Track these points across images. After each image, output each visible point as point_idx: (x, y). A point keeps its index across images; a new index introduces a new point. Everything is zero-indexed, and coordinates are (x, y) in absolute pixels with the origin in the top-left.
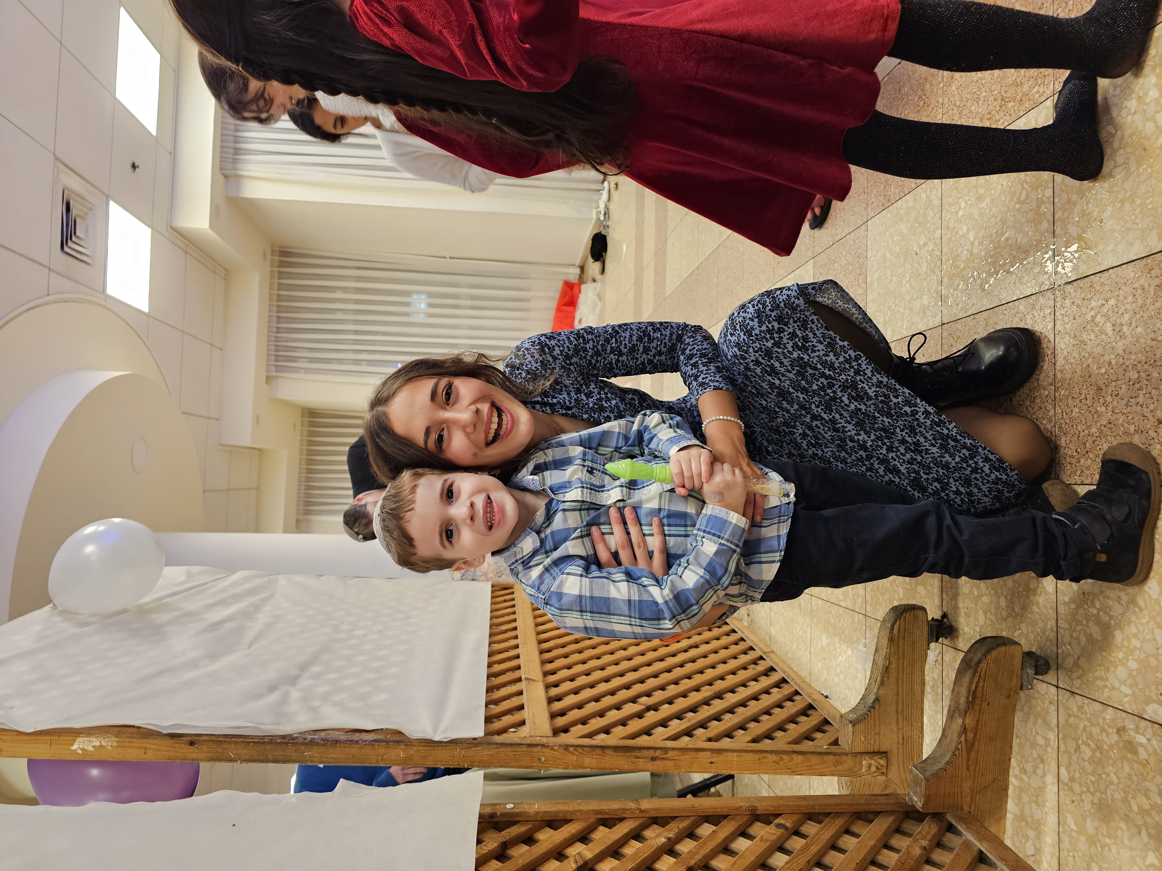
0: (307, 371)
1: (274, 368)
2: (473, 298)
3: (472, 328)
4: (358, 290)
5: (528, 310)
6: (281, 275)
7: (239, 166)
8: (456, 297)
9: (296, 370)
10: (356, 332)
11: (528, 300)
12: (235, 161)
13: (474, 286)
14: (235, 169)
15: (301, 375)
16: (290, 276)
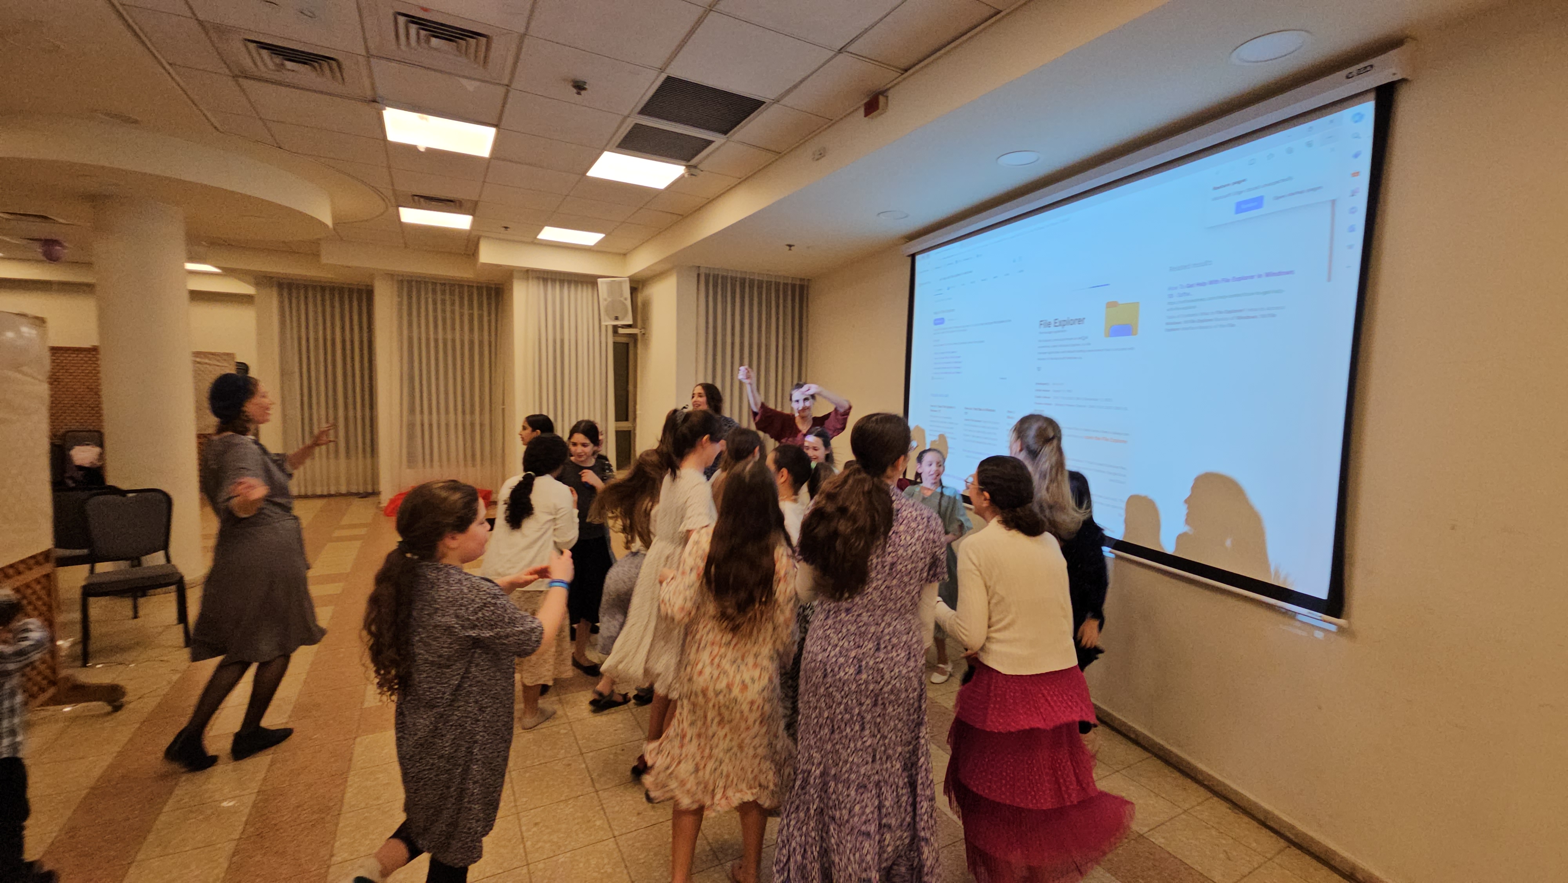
0: (400, 304)
1: (400, 278)
2: (472, 425)
3: (447, 425)
4: (472, 342)
5: (465, 465)
6: (479, 288)
7: (535, 282)
8: (472, 412)
9: (400, 296)
10: (436, 341)
11: (474, 465)
12: (538, 278)
13: (482, 425)
14: (533, 278)
15: (396, 299)
16: (480, 295)
